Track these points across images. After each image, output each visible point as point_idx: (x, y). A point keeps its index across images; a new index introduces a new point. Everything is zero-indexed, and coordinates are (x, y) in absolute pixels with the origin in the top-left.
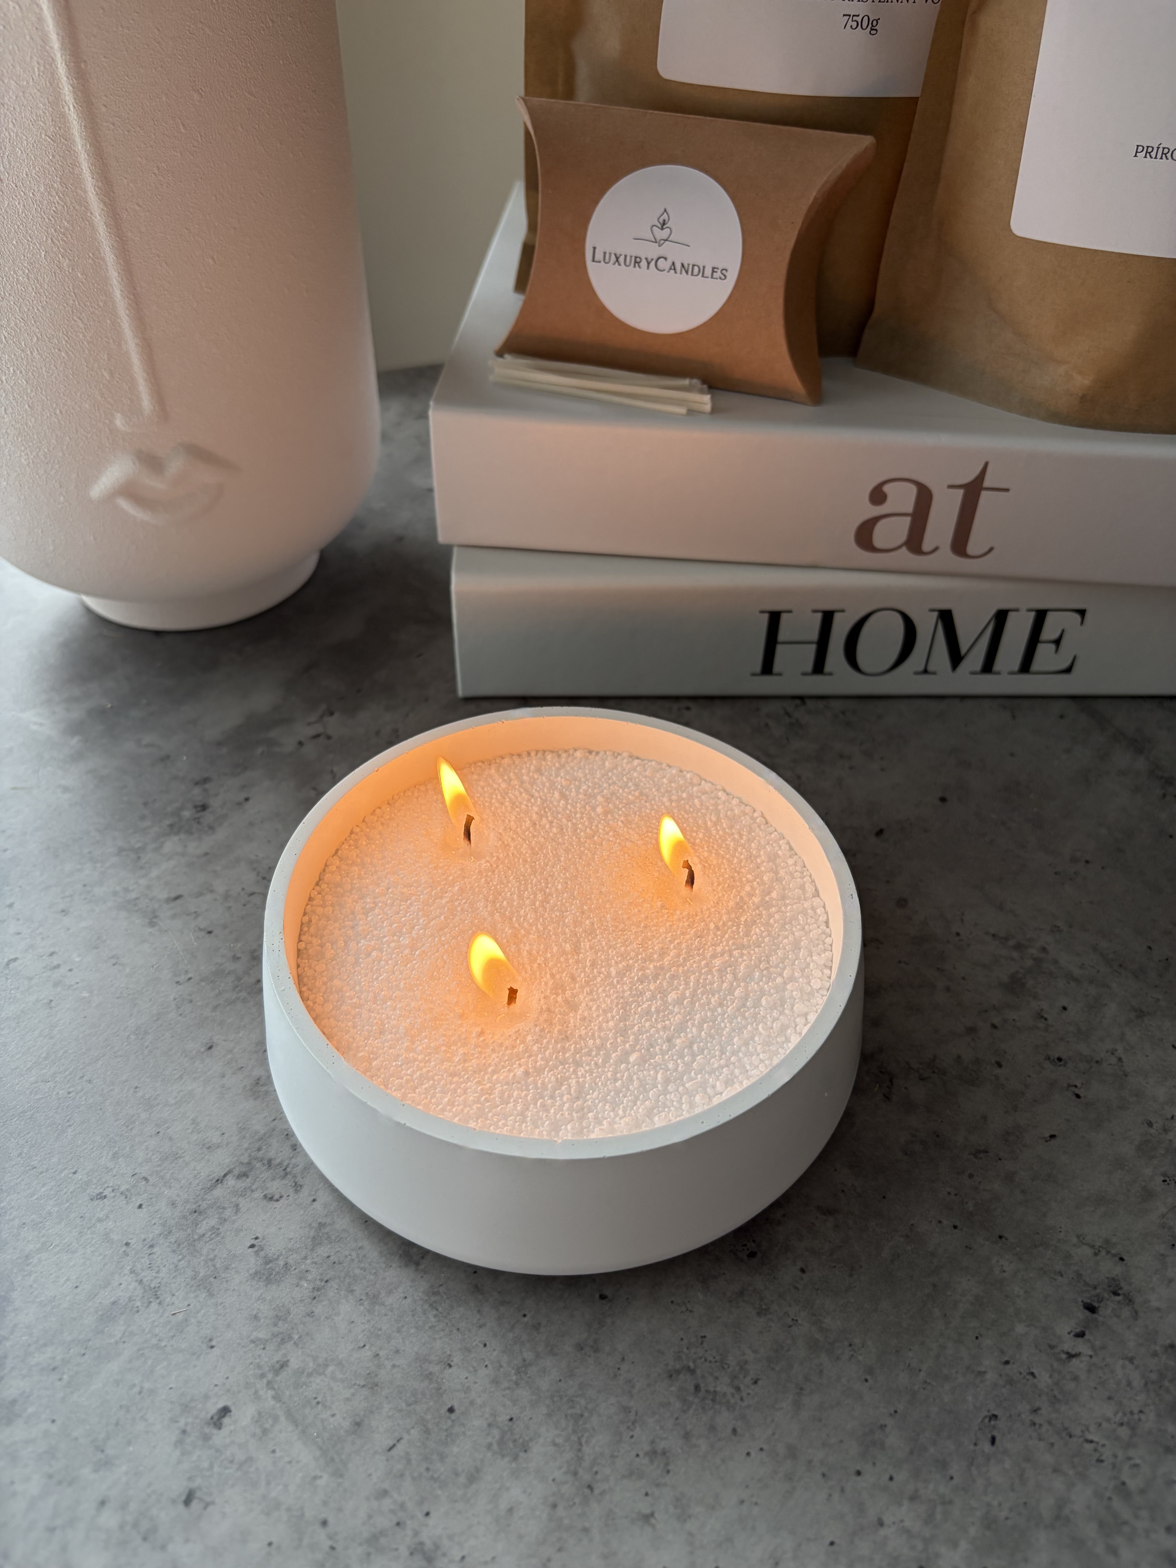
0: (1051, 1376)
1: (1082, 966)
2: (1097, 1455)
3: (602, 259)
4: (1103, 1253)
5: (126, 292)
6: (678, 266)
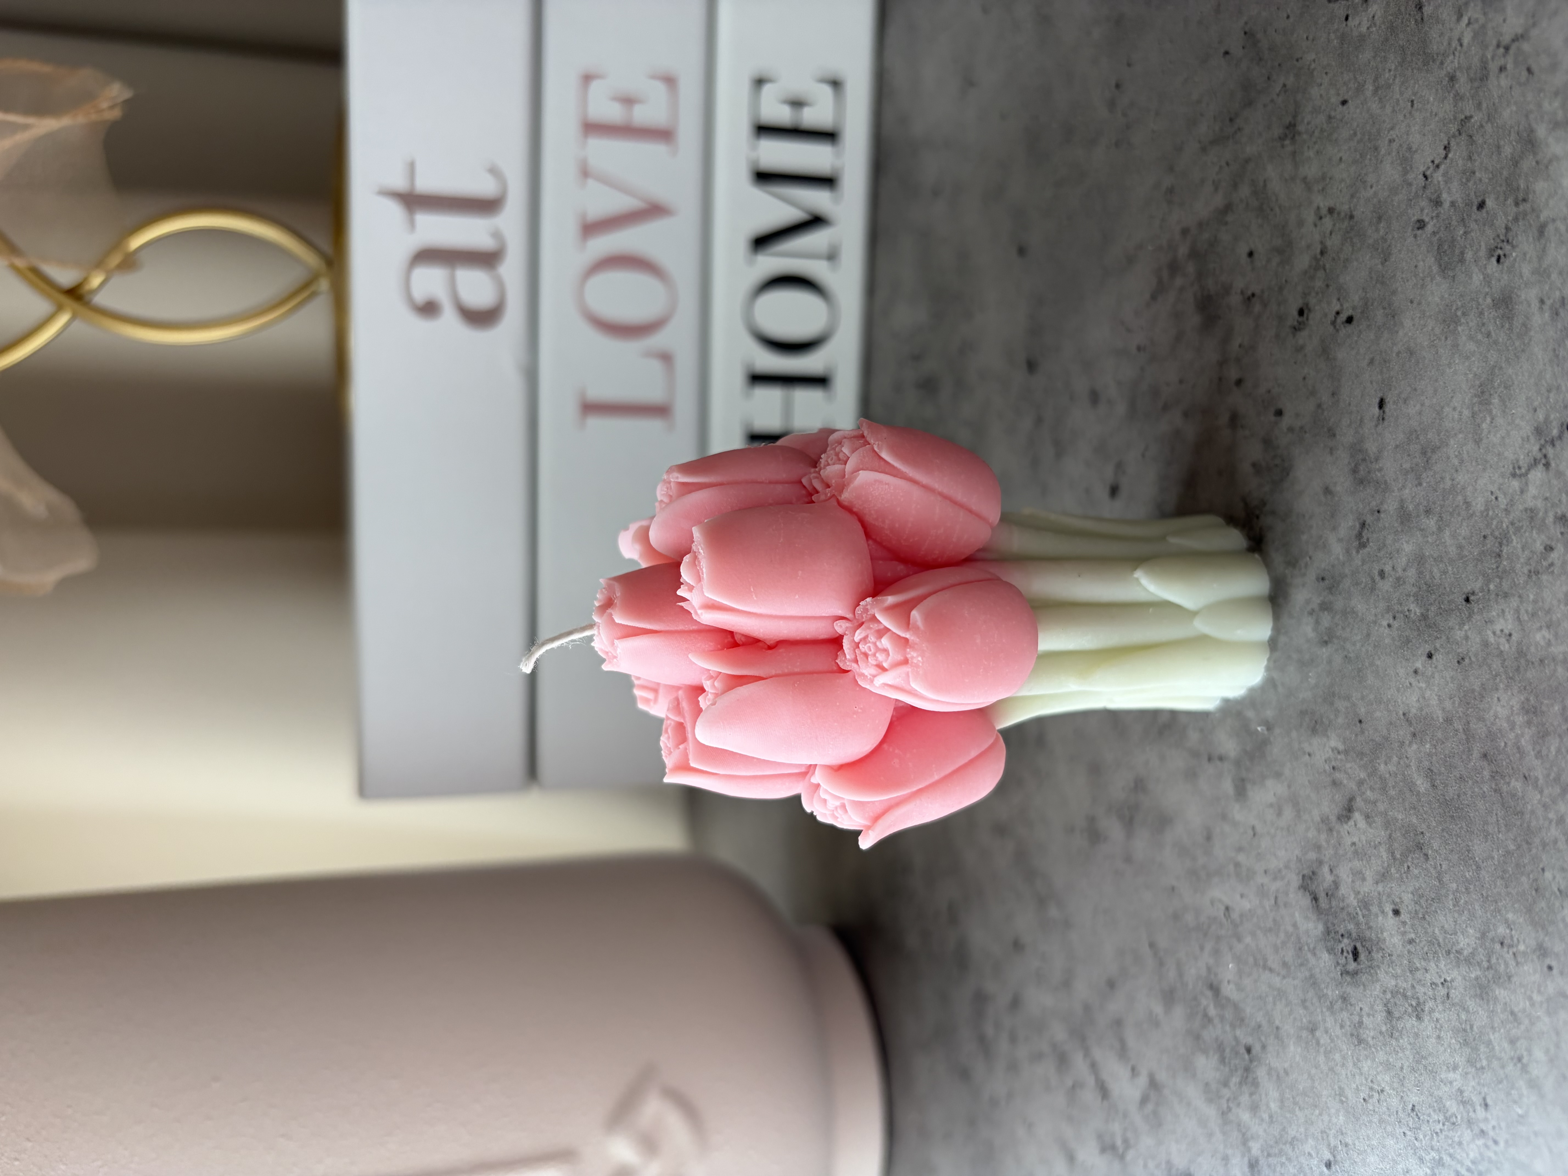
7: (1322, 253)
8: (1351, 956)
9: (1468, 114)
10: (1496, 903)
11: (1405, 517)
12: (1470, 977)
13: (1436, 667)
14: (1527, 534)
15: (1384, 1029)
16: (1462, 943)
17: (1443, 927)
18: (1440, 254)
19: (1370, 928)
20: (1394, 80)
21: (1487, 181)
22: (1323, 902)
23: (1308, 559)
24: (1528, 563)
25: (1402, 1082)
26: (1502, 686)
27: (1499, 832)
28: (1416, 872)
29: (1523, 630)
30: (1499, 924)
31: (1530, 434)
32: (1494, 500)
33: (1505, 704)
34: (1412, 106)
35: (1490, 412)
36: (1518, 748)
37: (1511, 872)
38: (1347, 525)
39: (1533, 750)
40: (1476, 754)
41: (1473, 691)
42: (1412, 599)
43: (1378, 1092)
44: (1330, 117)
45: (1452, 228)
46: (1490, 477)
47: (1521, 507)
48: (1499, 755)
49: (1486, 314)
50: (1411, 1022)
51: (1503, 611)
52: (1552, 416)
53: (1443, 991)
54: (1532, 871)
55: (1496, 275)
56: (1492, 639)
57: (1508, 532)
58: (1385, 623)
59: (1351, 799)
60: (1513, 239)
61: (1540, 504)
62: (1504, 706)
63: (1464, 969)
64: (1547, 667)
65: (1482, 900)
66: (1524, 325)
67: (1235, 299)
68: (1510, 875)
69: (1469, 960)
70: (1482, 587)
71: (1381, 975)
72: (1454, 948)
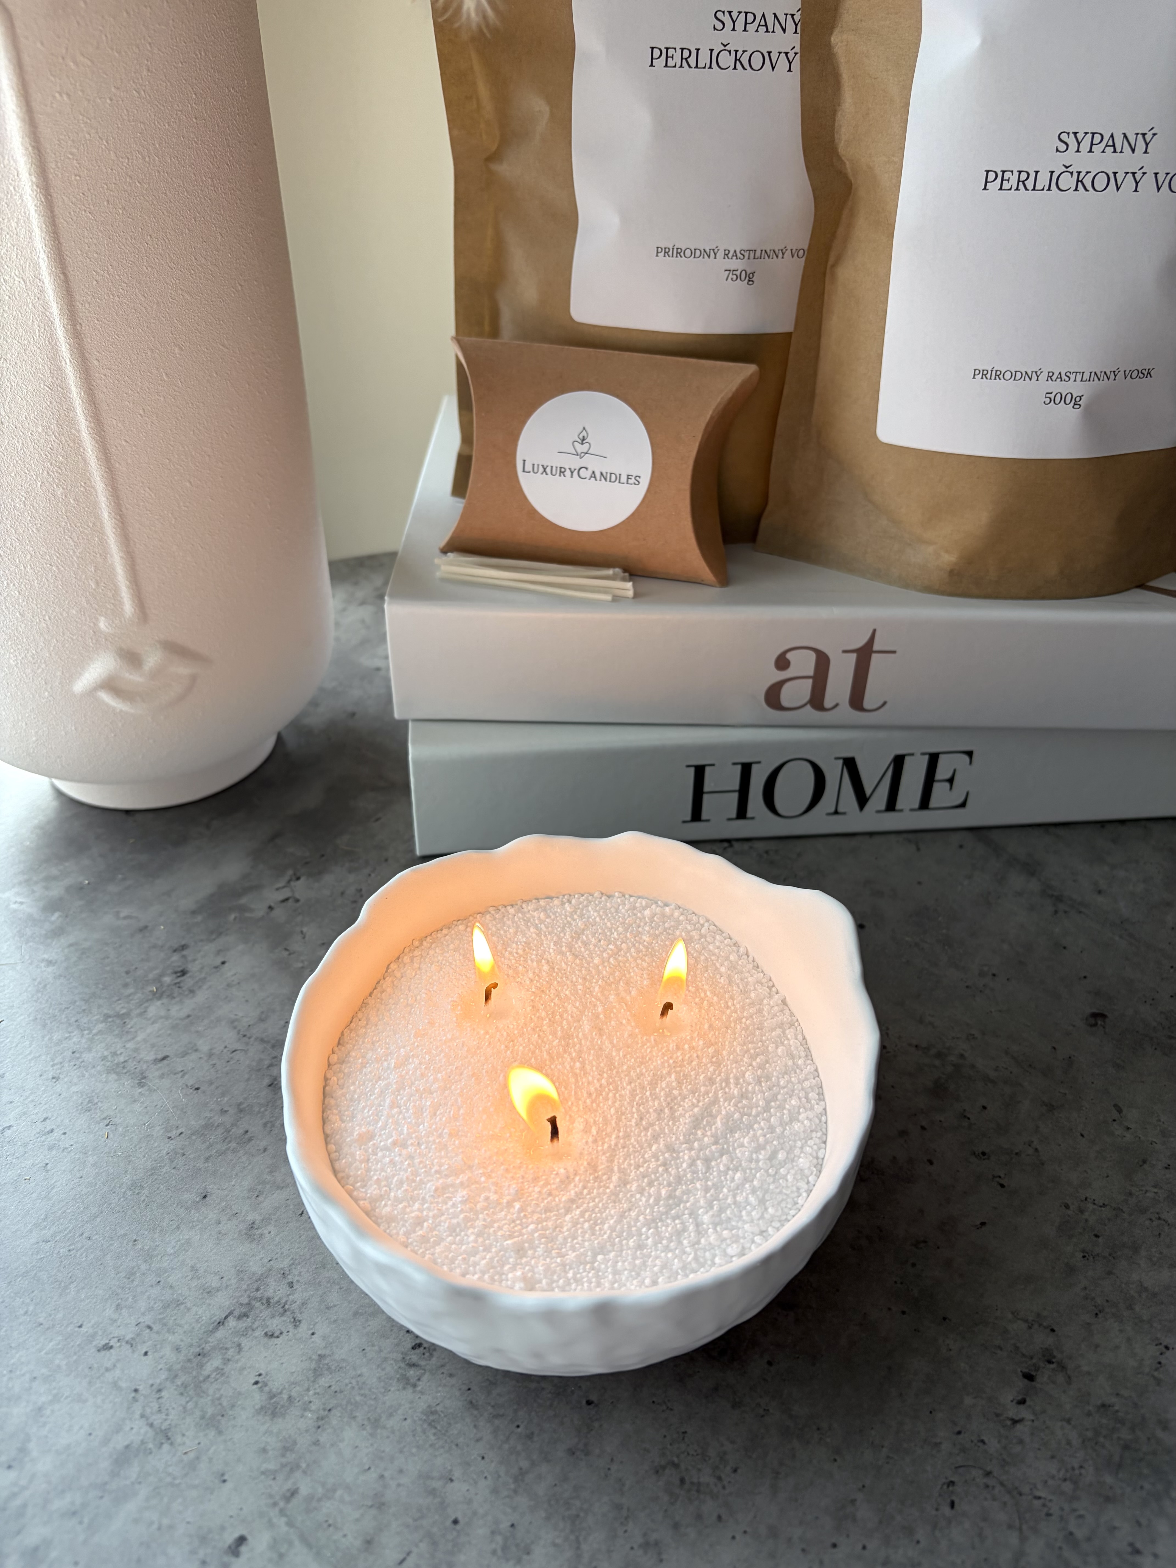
0: (999, 1442)
1: (996, 1069)
2: (1045, 1510)
3: (531, 469)
4: (1036, 1326)
5: (113, 514)
6: (598, 475)
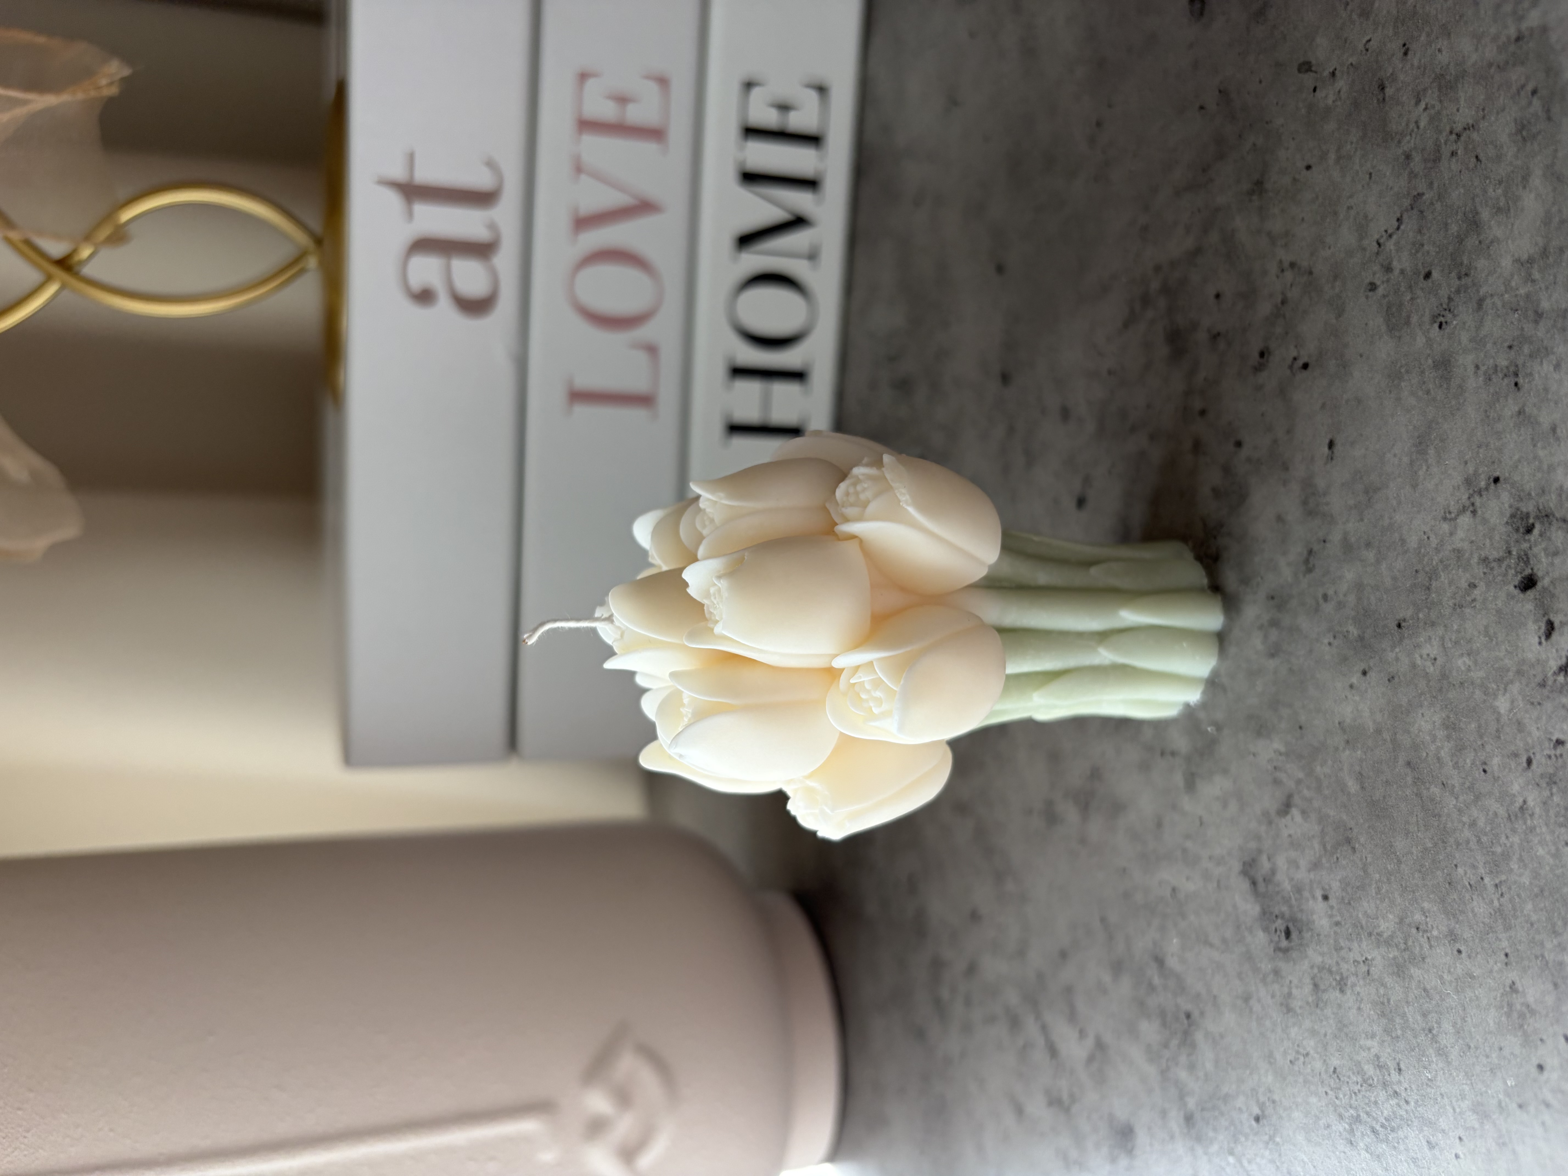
1: (1188, 229)
4: (1477, 500)
7: (1283, 302)
8: (1283, 934)
9: (1420, 191)
10: (1414, 892)
11: (1348, 547)
12: (1388, 957)
13: (1369, 683)
14: (1454, 572)
15: (1310, 999)
16: (1382, 927)
17: (1366, 912)
18: (1388, 316)
19: (1301, 911)
20: (1355, 152)
21: (1434, 254)
22: (1262, 887)
23: (1259, 579)
24: (1453, 596)
25: (1325, 1047)
26: (1426, 703)
27: (1419, 831)
28: (1344, 862)
29: (1447, 655)
30: (1415, 911)
31: (1460, 483)
32: (1426, 540)
33: (1428, 719)
34: (1370, 178)
35: (1426, 461)
36: (1438, 759)
37: (1427, 867)
38: (1296, 551)
39: (1451, 761)
40: (1401, 762)
41: (1401, 706)
42: (1350, 621)
43: (1304, 1055)
44: (1295, 180)
45: (1400, 293)
46: (1423, 518)
47: (1449, 548)
48: (1421, 763)
49: (1427, 374)
50: (1334, 995)
51: (1430, 638)
52: (1480, 471)
53: (1363, 968)
54: (1446, 867)
55: (1438, 339)
56: (1419, 662)
57: (1438, 569)
58: (1326, 641)
59: (1290, 796)
60: (1454, 309)
61: (1466, 545)
62: (1427, 721)
63: (1383, 950)
64: (1466, 689)
65: (1401, 889)
66: (1460, 386)
67: (1202, 336)
68: (1427, 869)
69: (1388, 941)
70: (1413, 615)
71: (1310, 952)
72: (1375, 931)
